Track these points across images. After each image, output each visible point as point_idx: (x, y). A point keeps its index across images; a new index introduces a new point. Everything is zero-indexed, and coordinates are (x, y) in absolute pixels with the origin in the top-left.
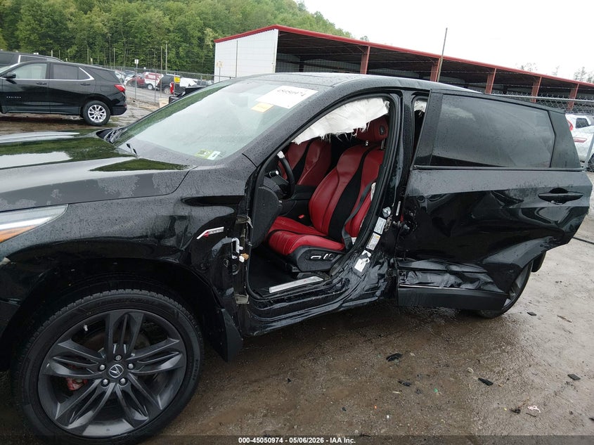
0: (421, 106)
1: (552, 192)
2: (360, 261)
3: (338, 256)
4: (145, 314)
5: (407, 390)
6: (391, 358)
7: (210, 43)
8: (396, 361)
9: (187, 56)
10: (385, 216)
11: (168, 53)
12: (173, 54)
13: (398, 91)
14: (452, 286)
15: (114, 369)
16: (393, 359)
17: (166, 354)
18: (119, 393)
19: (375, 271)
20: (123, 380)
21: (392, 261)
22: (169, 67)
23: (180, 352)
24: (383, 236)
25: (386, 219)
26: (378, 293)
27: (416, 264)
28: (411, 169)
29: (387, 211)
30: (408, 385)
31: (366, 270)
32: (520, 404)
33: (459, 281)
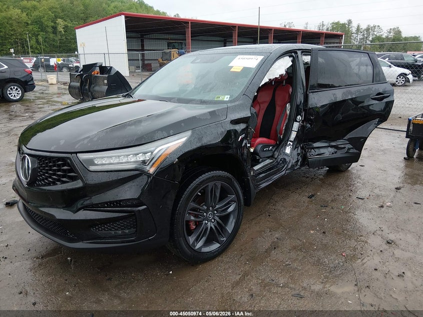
0: (307, 59)
1: (377, 95)
2: (287, 148)
3: (276, 147)
4: (221, 183)
5: (327, 208)
6: (310, 197)
7: (62, 30)
8: (313, 198)
9: (45, 41)
10: (298, 120)
11: (30, 41)
12: (33, 42)
13: (295, 51)
14: (333, 154)
15: (210, 215)
16: (311, 198)
17: (229, 204)
18: (213, 227)
19: (295, 152)
20: (213, 220)
21: (301, 145)
22: (32, 52)
23: (235, 202)
24: (298, 132)
25: (299, 122)
26: (299, 163)
27: (316, 145)
28: (308, 93)
29: (299, 117)
30: (326, 206)
31: (291, 152)
32: (382, 204)
33: (336, 150)
